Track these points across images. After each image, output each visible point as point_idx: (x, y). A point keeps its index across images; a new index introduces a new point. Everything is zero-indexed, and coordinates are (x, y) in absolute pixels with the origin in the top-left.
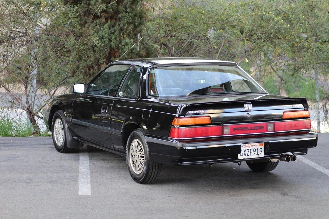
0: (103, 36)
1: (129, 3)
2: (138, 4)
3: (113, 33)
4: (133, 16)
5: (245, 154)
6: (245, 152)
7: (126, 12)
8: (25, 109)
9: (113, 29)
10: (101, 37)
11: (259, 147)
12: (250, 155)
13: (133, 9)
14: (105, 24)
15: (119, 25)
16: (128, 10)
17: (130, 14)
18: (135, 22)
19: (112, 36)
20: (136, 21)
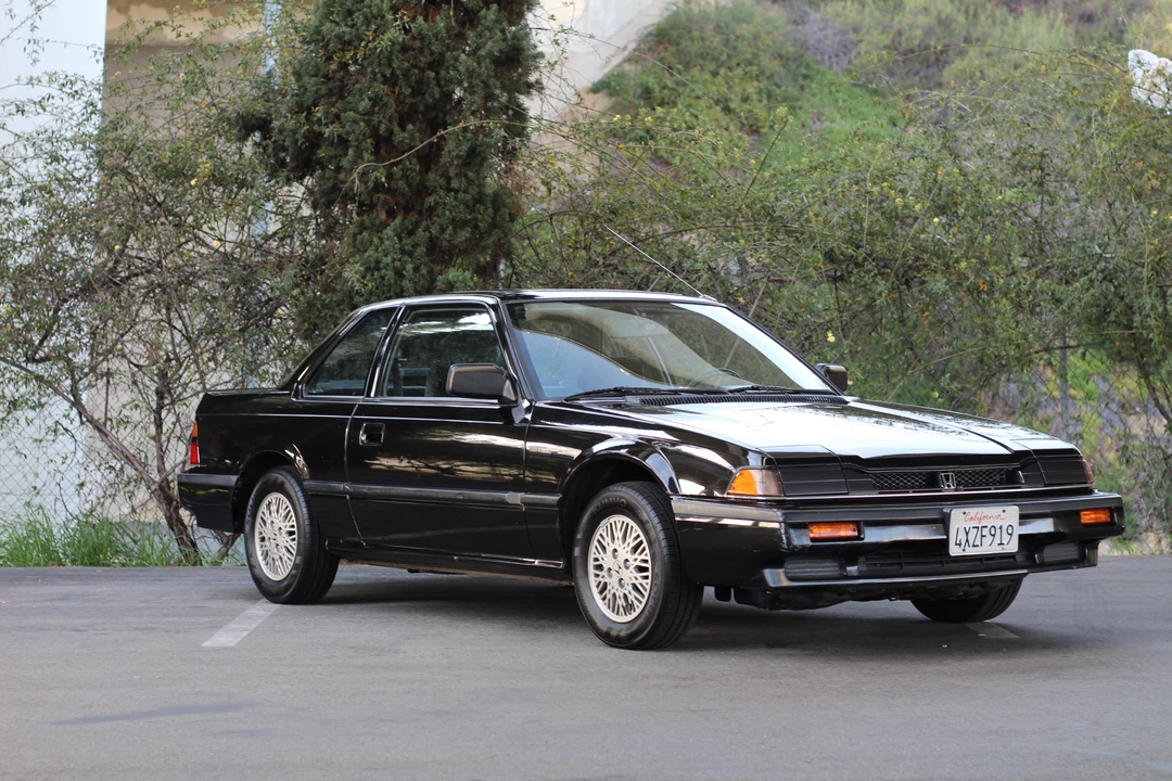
0: (378, 262)
1: (456, 163)
2: (485, 164)
3: (410, 254)
4: (471, 203)
7: (449, 190)
8: (153, 488)
9: (409, 241)
10: (372, 265)
13: (470, 182)
14: (385, 225)
15: (427, 229)
16: (455, 184)
17: (461, 196)
18: (476, 219)
19: (406, 262)
20: (479, 216)
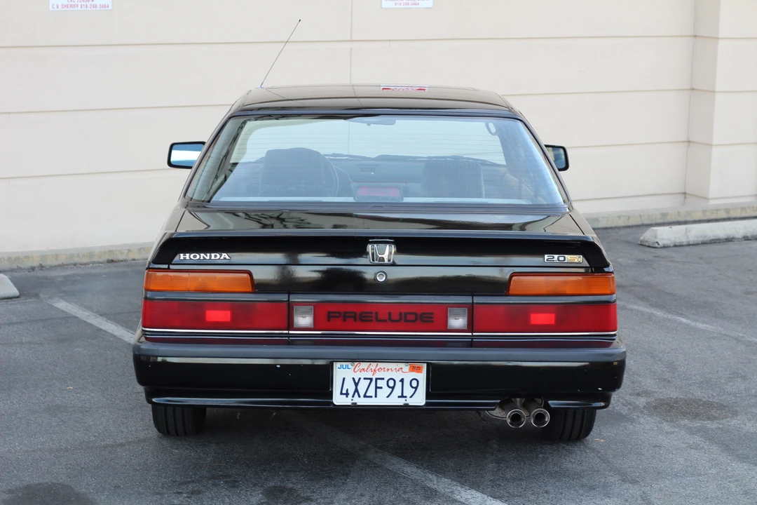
5: (356, 390)
6: (356, 384)
11: (409, 376)
12: (374, 395)
